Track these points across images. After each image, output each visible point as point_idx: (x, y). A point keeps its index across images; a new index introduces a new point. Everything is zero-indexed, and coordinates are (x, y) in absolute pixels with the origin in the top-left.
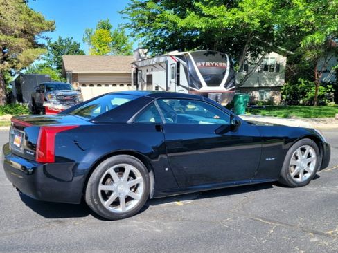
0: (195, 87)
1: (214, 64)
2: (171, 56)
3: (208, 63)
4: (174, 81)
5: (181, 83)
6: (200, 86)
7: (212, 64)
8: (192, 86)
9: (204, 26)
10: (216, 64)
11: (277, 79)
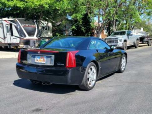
0: (23, 37)
1: (30, 26)
2: (5, 21)
3: (27, 25)
4: (9, 34)
5: (14, 35)
6: (25, 36)
7: (29, 25)
8: (21, 36)
9: (22, 6)
10: (31, 25)
11: (49, 33)
